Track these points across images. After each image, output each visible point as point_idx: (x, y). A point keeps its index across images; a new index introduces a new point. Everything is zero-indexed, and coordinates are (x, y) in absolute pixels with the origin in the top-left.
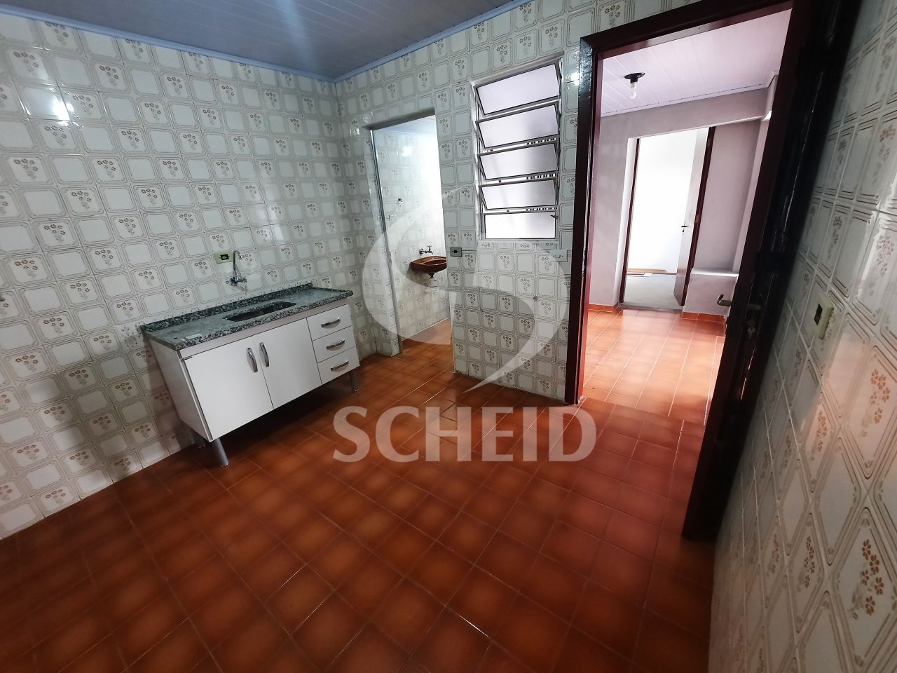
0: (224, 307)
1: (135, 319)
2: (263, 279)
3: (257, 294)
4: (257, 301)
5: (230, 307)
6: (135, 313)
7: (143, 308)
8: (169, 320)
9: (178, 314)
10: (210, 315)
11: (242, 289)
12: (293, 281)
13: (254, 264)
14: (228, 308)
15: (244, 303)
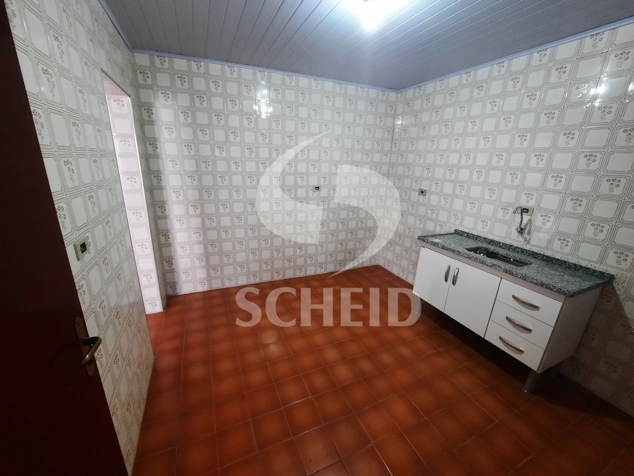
0: (501, 244)
1: (456, 225)
2: (550, 242)
3: (535, 250)
4: (529, 255)
5: (506, 247)
6: (458, 222)
7: (462, 221)
8: (468, 234)
9: (475, 233)
10: (489, 244)
11: (525, 239)
12: (585, 259)
13: (548, 226)
14: (504, 247)
15: (517, 249)
